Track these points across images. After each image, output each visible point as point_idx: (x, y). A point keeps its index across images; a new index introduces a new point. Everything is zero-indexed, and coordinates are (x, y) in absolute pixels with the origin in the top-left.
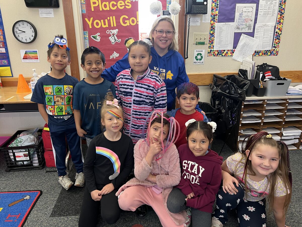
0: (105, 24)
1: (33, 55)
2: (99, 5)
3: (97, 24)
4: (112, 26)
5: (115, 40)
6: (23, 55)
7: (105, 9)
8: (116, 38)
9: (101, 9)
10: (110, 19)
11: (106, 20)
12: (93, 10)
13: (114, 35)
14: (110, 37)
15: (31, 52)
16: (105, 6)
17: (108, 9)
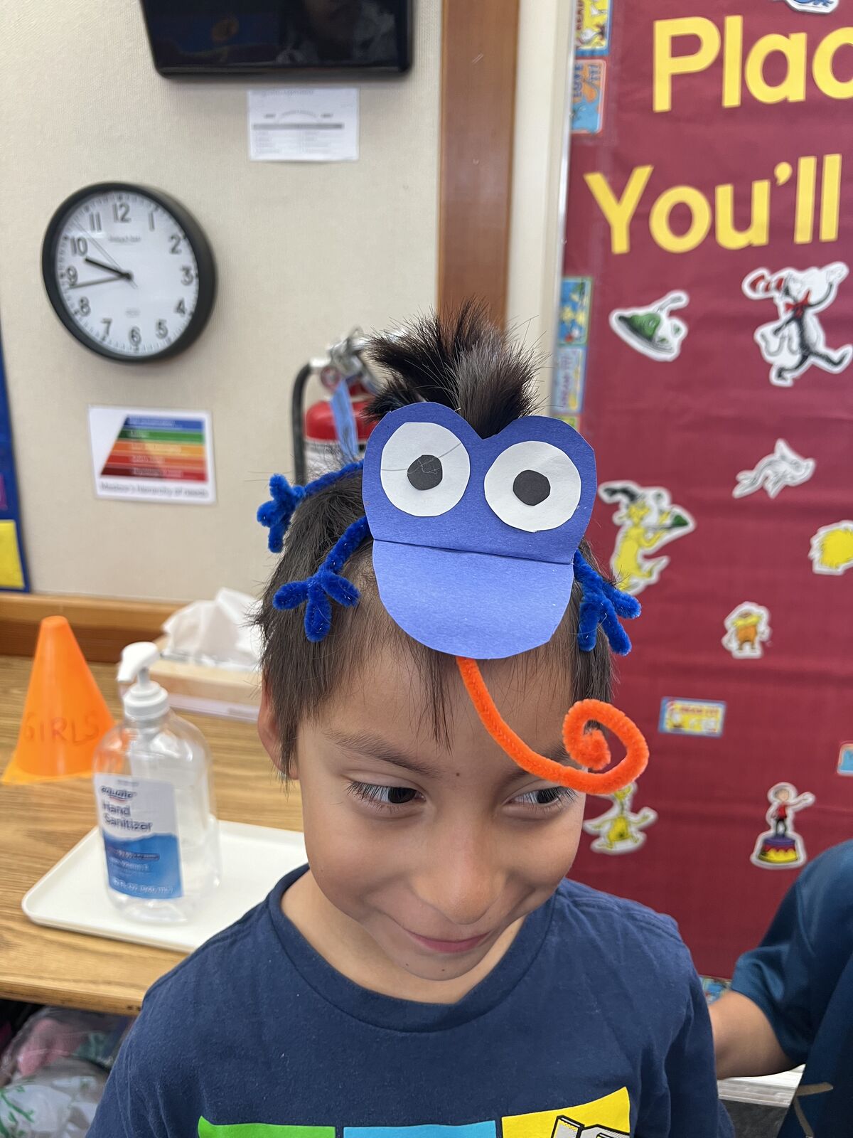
0: (742, 221)
1: (173, 449)
2: (719, 62)
3: (681, 219)
4: (803, 235)
5: (806, 349)
6: (103, 444)
7: (765, 94)
8: (816, 334)
9: (731, 98)
10: (793, 180)
11: (761, 191)
12: (662, 100)
13: (799, 309)
14: (767, 329)
15: (162, 431)
16: (775, 68)
17: (793, 90)
